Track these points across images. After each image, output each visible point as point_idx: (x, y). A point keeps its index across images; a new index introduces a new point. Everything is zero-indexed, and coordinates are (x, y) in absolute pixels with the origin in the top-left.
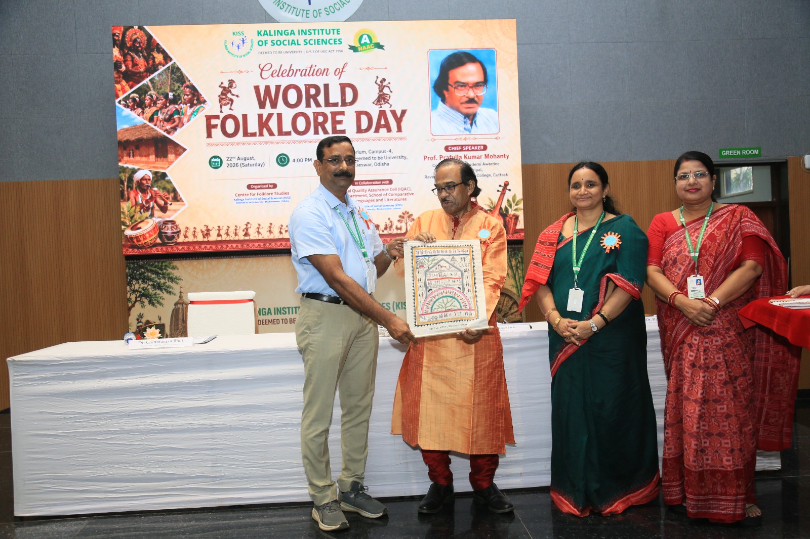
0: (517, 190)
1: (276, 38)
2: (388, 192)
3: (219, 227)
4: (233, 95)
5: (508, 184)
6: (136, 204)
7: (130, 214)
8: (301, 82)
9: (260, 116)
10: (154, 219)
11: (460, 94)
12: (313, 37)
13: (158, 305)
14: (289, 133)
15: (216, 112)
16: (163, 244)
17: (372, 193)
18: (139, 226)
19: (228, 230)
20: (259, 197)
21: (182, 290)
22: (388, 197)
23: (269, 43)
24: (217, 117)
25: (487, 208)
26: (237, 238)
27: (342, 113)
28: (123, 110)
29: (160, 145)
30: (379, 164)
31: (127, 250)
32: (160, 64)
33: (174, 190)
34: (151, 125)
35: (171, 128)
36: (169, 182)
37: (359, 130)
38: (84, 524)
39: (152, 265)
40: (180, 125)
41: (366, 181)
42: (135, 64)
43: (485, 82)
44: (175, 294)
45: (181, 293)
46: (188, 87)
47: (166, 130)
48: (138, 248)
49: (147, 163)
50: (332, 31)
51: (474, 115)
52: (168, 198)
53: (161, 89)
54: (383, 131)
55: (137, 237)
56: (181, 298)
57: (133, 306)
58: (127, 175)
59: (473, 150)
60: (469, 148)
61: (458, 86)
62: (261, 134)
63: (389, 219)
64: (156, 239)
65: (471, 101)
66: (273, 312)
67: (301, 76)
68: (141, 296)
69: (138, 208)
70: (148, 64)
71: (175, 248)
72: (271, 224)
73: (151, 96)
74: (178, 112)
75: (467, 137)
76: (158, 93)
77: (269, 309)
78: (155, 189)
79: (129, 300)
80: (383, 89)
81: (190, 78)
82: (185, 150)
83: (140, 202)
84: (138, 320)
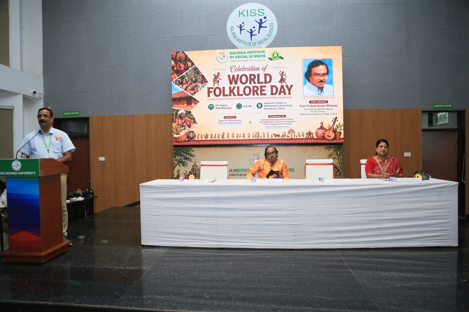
0: (341, 120)
1: (237, 55)
2: (284, 121)
3: (212, 134)
4: (219, 79)
5: (337, 118)
6: (179, 124)
7: (176, 128)
8: (248, 73)
9: (230, 88)
10: (185, 130)
11: (316, 78)
12: (253, 54)
13: (186, 166)
14: (242, 95)
15: (213, 86)
16: (189, 141)
17: (277, 121)
18: (179, 133)
19: (215, 135)
20: (229, 122)
21: (196, 160)
22: (284, 123)
23: (235, 57)
24: (212, 88)
25: (327, 128)
26: (219, 139)
27: (265, 86)
28: (174, 86)
29: (189, 100)
30: (280, 108)
31: (174, 143)
32: (190, 66)
33: (194, 119)
34: (186, 92)
35: (193, 93)
36: (192, 115)
37: (272, 94)
38: (167, 250)
39: (184, 149)
40: (197, 92)
41: (274, 116)
42: (180, 67)
43: (328, 73)
44: (193, 162)
45: (195, 161)
46: (201, 76)
47: (191, 94)
48: (179, 142)
49: (183, 107)
50: (261, 52)
51: (323, 88)
52: (191, 122)
53: (190, 77)
54: (282, 94)
55: (178, 138)
56: (195, 163)
57: (176, 166)
58: (175, 112)
59: (322, 103)
60: (320, 102)
61: (316, 75)
62: (230, 95)
63: (284, 132)
64: (186, 139)
65: (321, 81)
66: (233, 171)
67: (248, 71)
68: (179, 162)
69: (179, 125)
70: (185, 67)
71: (193, 143)
72: (233, 133)
73: (186, 80)
74: (196, 86)
75: (319, 97)
76: (189, 78)
77: (231, 169)
78: (186, 118)
79: (174, 164)
80: (283, 76)
81: (201, 72)
82: (199, 102)
83: (180, 123)
84: (177, 172)
